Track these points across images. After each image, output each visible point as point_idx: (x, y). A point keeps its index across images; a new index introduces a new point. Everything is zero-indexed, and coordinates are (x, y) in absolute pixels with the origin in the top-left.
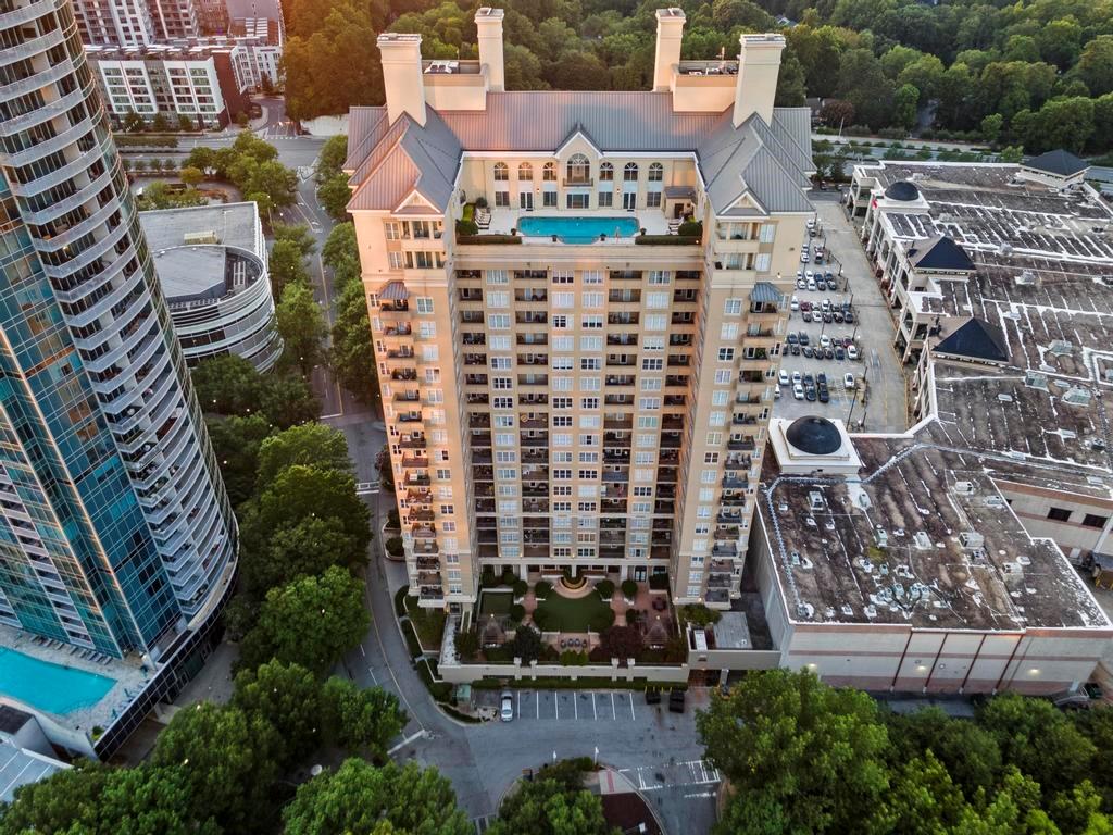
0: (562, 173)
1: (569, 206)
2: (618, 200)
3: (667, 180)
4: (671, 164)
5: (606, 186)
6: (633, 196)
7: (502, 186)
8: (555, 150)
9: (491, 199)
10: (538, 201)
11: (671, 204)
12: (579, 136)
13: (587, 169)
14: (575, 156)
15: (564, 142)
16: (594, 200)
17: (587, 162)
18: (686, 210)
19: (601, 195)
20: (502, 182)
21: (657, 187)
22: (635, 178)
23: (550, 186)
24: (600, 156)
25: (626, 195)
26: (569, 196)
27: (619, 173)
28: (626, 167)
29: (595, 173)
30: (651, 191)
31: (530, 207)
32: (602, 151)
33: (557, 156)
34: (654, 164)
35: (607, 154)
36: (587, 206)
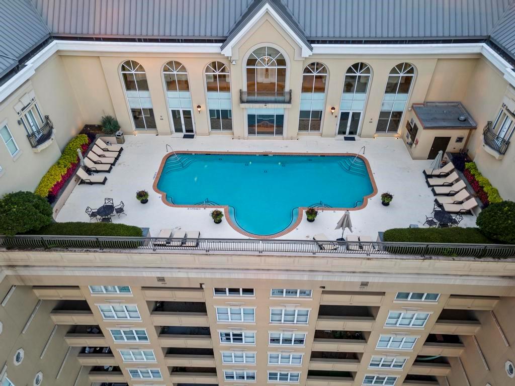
0: (238, 80)
1: (251, 132)
2: (330, 123)
3: (419, 92)
4: (432, 64)
5: (313, 102)
6: (356, 116)
7: (139, 99)
8: (223, 41)
9: (126, 120)
10: (201, 122)
11: (426, 137)
12: (267, 12)
13: (282, 74)
14: (259, 51)
15: (239, 25)
16: (291, 122)
17: (281, 62)
18: (452, 147)
19: (304, 114)
20: (137, 93)
21: (399, 102)
22: (363, 88)
23: (219, 101)
24: (306, 52)
25: (345, 116)
26: (251, 118)
27: (336, 79)
28: (350, 70)
29: (294, 80)
30: (386, 108)
31: (190, 134)
32: (311, 42)
33: (228, 51)
34: (400, 66)
35: (319, 48)
36: (280, 132)
